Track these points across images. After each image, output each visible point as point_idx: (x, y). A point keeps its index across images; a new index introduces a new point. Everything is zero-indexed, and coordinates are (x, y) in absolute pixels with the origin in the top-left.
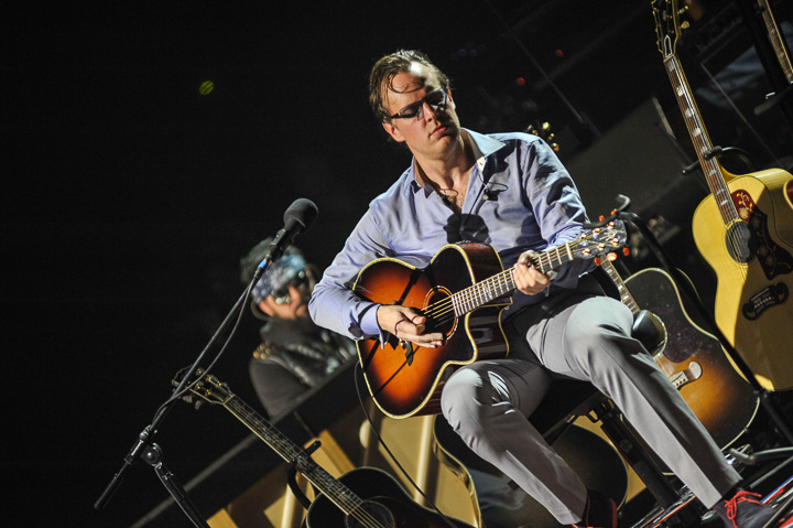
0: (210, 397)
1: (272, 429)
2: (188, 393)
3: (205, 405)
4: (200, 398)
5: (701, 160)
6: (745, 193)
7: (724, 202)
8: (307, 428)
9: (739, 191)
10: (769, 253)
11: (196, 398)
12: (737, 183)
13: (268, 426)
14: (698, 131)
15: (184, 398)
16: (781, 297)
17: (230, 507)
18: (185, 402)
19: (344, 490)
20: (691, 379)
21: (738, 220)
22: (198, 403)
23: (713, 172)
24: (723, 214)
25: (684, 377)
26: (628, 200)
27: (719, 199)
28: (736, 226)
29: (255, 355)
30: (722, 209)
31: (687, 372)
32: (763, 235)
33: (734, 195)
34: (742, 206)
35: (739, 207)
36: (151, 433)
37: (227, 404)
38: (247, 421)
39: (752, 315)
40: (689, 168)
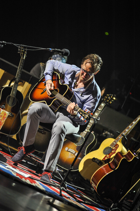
0: (22, 54)
1: (21, 71)
2: (20, 49)
3: (19, 54)
4: (20, 52)
5: (121, 134)
6: (118, 146)
7: (114, 143)
8: (30, 80)
9: (118, 145)
10: (108, 157)
11: (20, 51)
12: (120, 144)
13: (21, 69)
14: (127, 130)
15: (19, 49)
16: (100, 164)
17: (6, 72)
18: (18, 50)
19: (16, 92)
20: (74, 154)
21: (112, 148)
22: (19, 52)
23: (120, 137)
24: (112, 144)
25: (74, 153)
26: (99, 119)
27: (114, 141)
28: (110, 148)
29: (41, 63)
30: (113, 143)
31: (75, 153)
32: (111, 154)
33: (117, 144)
34: (115, 147)
35: (115, 146)
36: (5, 43)
37: (22, 59)
38: (20, 64)
39: (93, 160)
40: (118, 132)
